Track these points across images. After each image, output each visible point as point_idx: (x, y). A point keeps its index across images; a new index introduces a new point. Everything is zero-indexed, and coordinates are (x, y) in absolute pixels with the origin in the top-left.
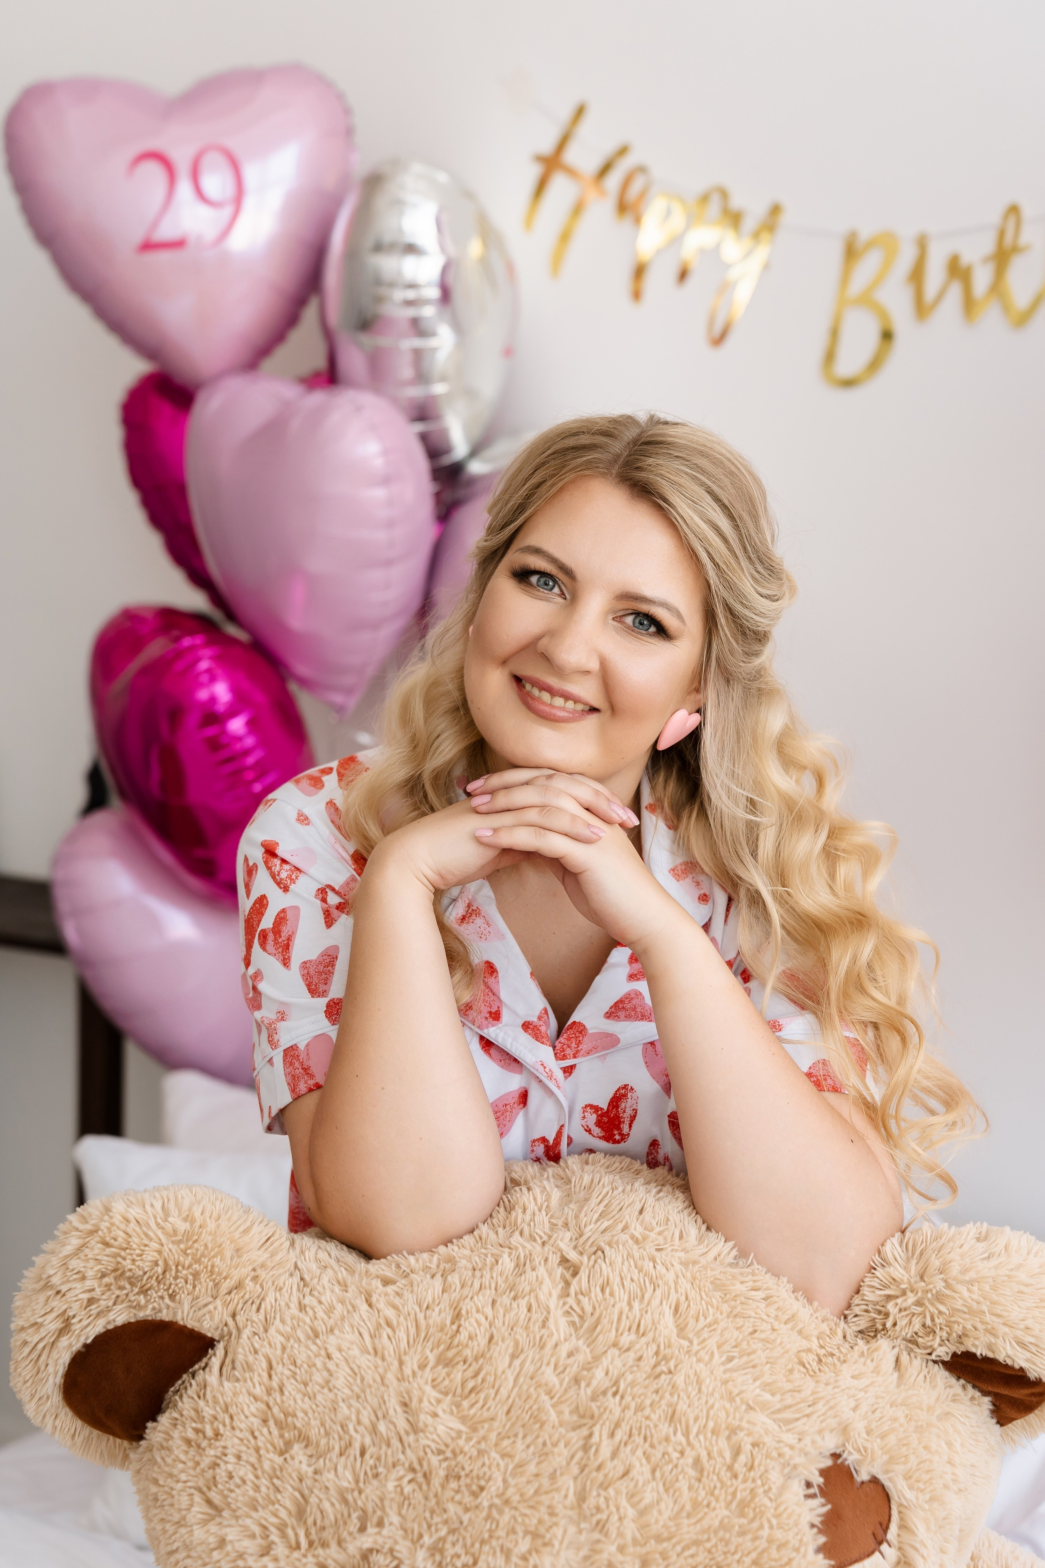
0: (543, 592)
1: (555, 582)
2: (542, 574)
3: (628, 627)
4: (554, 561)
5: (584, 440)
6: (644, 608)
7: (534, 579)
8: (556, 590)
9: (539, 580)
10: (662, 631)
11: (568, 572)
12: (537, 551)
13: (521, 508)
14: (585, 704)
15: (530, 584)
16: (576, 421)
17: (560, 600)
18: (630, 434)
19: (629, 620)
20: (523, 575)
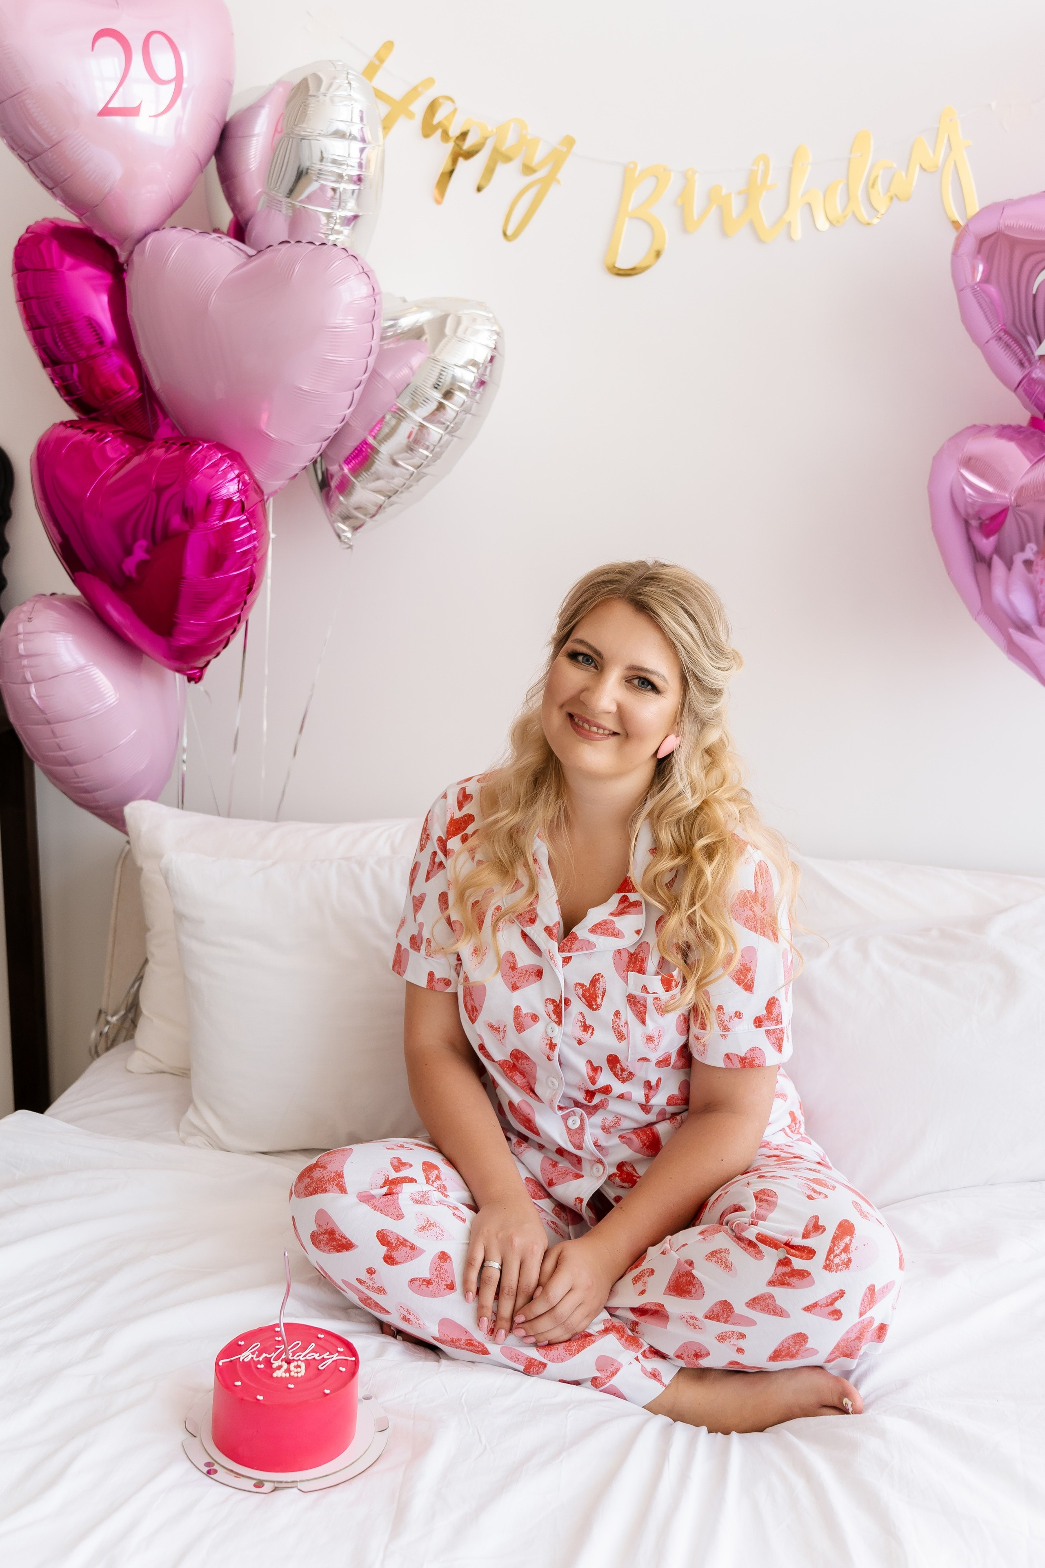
0: (585, 666)
1: (593, 661)
2: (585, 655)
3: (634, 686)
4: (590, 647)
5: (610, 577)
6: (643, 674)
7: (580, 658)
8: (593, 664)
9: (583, 659)
10: (655, 689)
11: (599, 654)
12: (581, 642)
13: (573, 616)
14: (610, 731)
15: (578, 661)
16: (608, 565)
17: (595, 670)
18: (640, 573)
19: (636, 682)
20: (573, 656)
